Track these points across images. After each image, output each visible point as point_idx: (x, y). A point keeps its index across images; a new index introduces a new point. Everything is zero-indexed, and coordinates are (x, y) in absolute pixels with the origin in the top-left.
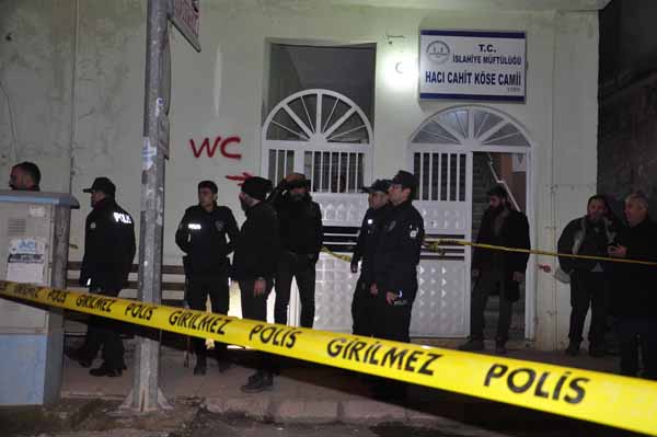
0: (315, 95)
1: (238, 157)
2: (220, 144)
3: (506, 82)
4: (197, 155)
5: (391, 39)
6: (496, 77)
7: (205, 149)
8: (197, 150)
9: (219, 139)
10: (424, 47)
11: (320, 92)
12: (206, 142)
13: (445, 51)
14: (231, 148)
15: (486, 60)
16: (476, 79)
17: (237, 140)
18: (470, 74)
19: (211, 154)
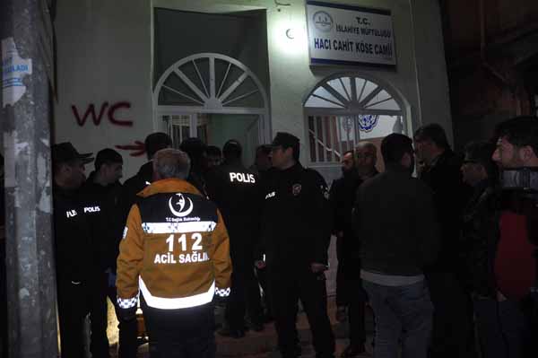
0: (207, 59)
1: (129, 124)
2: (107, 110)
3: (381, 52)
4: (81, 123)
5: (279, 7)
6: (373, 47)
7: (90, 115)
8: (81, 118)
9: (106, 104)
10: (311, 16)
11: (212, 56)
12: (91, 108)
13: (329, 21)
14: (121, 115)
15: (363, 31)
16: (357, 48)
17: (127, 105)
18: (351, 43)
19: (97, 122)
